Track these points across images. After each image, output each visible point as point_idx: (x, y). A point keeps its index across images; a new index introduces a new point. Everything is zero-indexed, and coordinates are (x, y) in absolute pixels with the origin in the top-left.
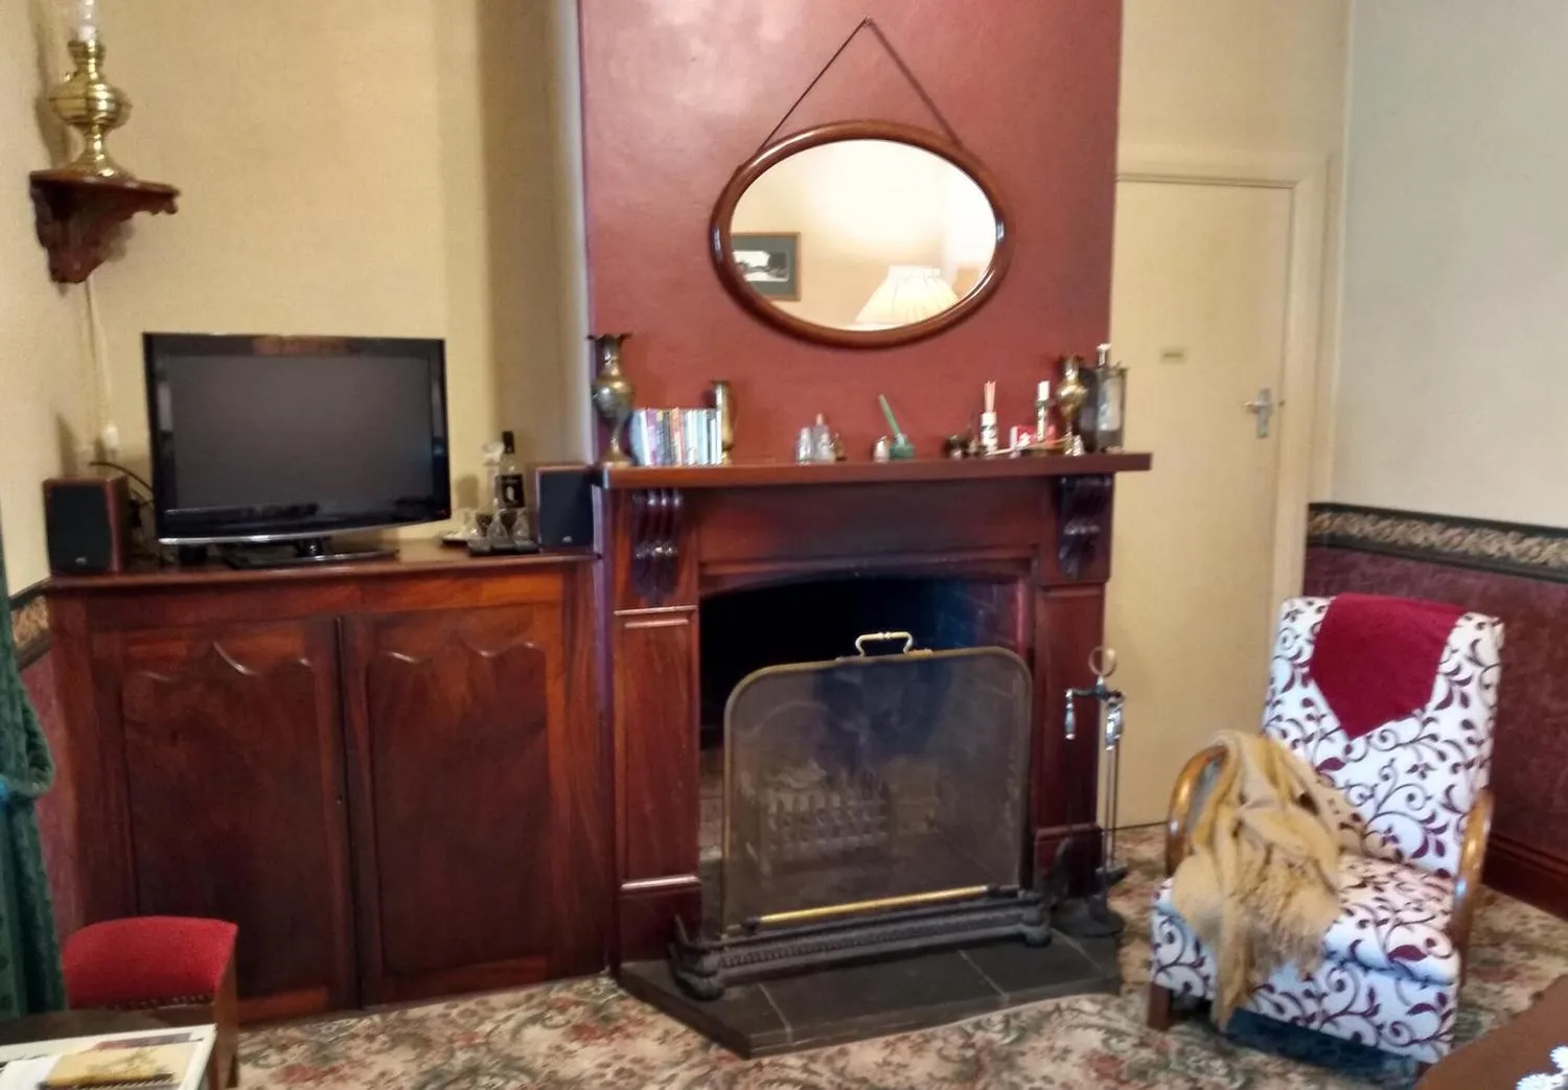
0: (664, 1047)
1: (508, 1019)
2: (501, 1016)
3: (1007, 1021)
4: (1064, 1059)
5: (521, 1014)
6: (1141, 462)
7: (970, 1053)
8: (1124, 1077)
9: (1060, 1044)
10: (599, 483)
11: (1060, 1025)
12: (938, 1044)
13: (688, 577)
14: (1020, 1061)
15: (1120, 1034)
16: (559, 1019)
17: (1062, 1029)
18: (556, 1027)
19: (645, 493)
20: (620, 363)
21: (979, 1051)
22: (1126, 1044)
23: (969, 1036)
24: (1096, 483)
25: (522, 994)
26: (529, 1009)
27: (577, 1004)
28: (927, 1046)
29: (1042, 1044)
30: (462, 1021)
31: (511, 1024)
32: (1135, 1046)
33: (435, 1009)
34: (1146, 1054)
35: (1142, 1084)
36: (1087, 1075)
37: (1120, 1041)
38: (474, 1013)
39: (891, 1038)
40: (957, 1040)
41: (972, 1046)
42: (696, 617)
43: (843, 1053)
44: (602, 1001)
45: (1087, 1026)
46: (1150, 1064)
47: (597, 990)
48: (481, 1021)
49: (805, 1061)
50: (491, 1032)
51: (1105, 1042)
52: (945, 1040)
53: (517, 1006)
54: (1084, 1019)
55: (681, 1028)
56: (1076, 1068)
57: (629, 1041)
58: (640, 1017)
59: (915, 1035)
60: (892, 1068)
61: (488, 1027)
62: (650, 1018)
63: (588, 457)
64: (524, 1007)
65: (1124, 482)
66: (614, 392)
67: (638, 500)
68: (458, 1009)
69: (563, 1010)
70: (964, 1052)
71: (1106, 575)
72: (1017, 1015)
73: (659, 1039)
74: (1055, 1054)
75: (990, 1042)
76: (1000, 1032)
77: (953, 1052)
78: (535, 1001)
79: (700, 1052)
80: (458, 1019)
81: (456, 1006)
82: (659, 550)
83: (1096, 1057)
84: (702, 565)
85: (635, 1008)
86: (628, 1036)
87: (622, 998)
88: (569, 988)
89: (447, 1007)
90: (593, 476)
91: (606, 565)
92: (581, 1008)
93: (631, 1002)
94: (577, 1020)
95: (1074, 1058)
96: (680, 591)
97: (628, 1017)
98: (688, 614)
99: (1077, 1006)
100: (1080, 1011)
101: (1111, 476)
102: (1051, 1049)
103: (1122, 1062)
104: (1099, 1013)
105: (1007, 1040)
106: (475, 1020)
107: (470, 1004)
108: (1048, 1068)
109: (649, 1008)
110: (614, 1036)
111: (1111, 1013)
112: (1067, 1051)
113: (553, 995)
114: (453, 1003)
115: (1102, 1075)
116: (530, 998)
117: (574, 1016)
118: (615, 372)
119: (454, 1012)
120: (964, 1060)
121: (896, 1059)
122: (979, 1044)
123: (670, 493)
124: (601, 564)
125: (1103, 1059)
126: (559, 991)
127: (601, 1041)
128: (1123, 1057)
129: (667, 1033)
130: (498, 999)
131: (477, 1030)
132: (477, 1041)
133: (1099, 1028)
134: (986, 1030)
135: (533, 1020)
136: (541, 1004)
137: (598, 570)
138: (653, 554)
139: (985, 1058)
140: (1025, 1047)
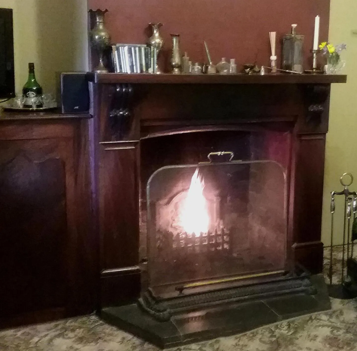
0: (123, 345)
1: (46, 335)
2: (43, 334)
3: (289, 326)
4: (315, 340)
5: (52, 333)
6: (342, 79)
7: (274, 339)
8: (341, 346)
9: (313, 334)
10: (93, 80)
11: (312, 325)
12: (259, 336)
13: (135, 126)
14: (297, 342)
15: (338, 329)
16: (71, 335)
17: (313, 327)
18: (69, 338)
19: (115, 85)
20: (104, 23)
21: (278, 338)
22: (341, 332)
23: (273, 332)
24: (324, 88)
25: (53, 324)
26: (56, 331)
27: (80, 328)
28: (254, 338)
29: (305, 333)
30: (23, 337)
31: (47, 338)
32: (344, 333)
33: (10, 332)
34: (349, 336)
35: (348, 348)
36: (325, 346)
37: (338, 331)
38: (29, 334)
39: (238, 335)
40: (267, 334)
41: (275, 336)
42: (139, 146)
43: (217, 342)
44: (91, 327)
45: (323, 326)
46: (351, 340)
47: (90, 321)
48: (33, 337)
49: (200, 346)
50: (37, 342)
51: (332, 332)
52: (262, 334)
53: (51, 329)
54: (322, 323)
55: (130, 336)
56: (320, 343)
57: (106, 343)
58: (111, 332)
59: (248, 333)
60: (240, 347)
61: (36, 339)
62: (116, 333)
63: (87, 68)
64: (54, 330)
65: (334, 87)
66: (100, 38)
67: (112, 88)
68: (20, 332)
69: (73, 330)
70: (271, 339)
71: (327, 130)
72: (293, 322)
73: (120, 342)
74: (310, 338)
75: (282, 335)
76: (286, 330)
77: (266, 339)
78: (60, 327)
79: (140, 347)
80: (21, 337)
81: (20, 330)
82: (121, 113)
83: (328, 338)
84: (142, 121)
85: (108, 329)
86: (105, 341)
87: (101, 325)
88: (76, 321)
89: (16, 332)
90: (90, 77)
91: (95, 120)
92: (82, 330)
93: (106, 326)
94: (80, 335)
95: (319, 339)
96: (132, 133)
97: (105, 333)
98: (135, 144)
99: (319, 317)
100: (320, 320)
101: (329, 85)
102: (309, 336)
103: (340, 340)
104: (328, 320)
105: (290, 333)
106: (29, 337)
107: (27, 330)
108: (309, 344)
109: (114, 328)
110: (98, 341)
111: (333, 320)
112: (316, 336)
113: (68, 324)
114: (18, 329)
115: (331, 345)
116: (56, 326)
117: (79, 333)
118: (101, 27)
119: (19, 334)
120: (272, 343)
121: (241, 343)
122: (277, 336)
123: (127, 85)
124: (92, 119)
125: (330, 339)
126: (71, 322)
127: (93, 344)
128: (339, 337)
129: (124, 338)
130: (41, 327)
131: (31, 341)
132: (31, 346)
133: (328, 326)
134: (280, 329)
135: (59, 336)
136: (63, 328)
137: (91, 122)
138: (118, 115)
139: (280, 341)
140: (298, 335)
